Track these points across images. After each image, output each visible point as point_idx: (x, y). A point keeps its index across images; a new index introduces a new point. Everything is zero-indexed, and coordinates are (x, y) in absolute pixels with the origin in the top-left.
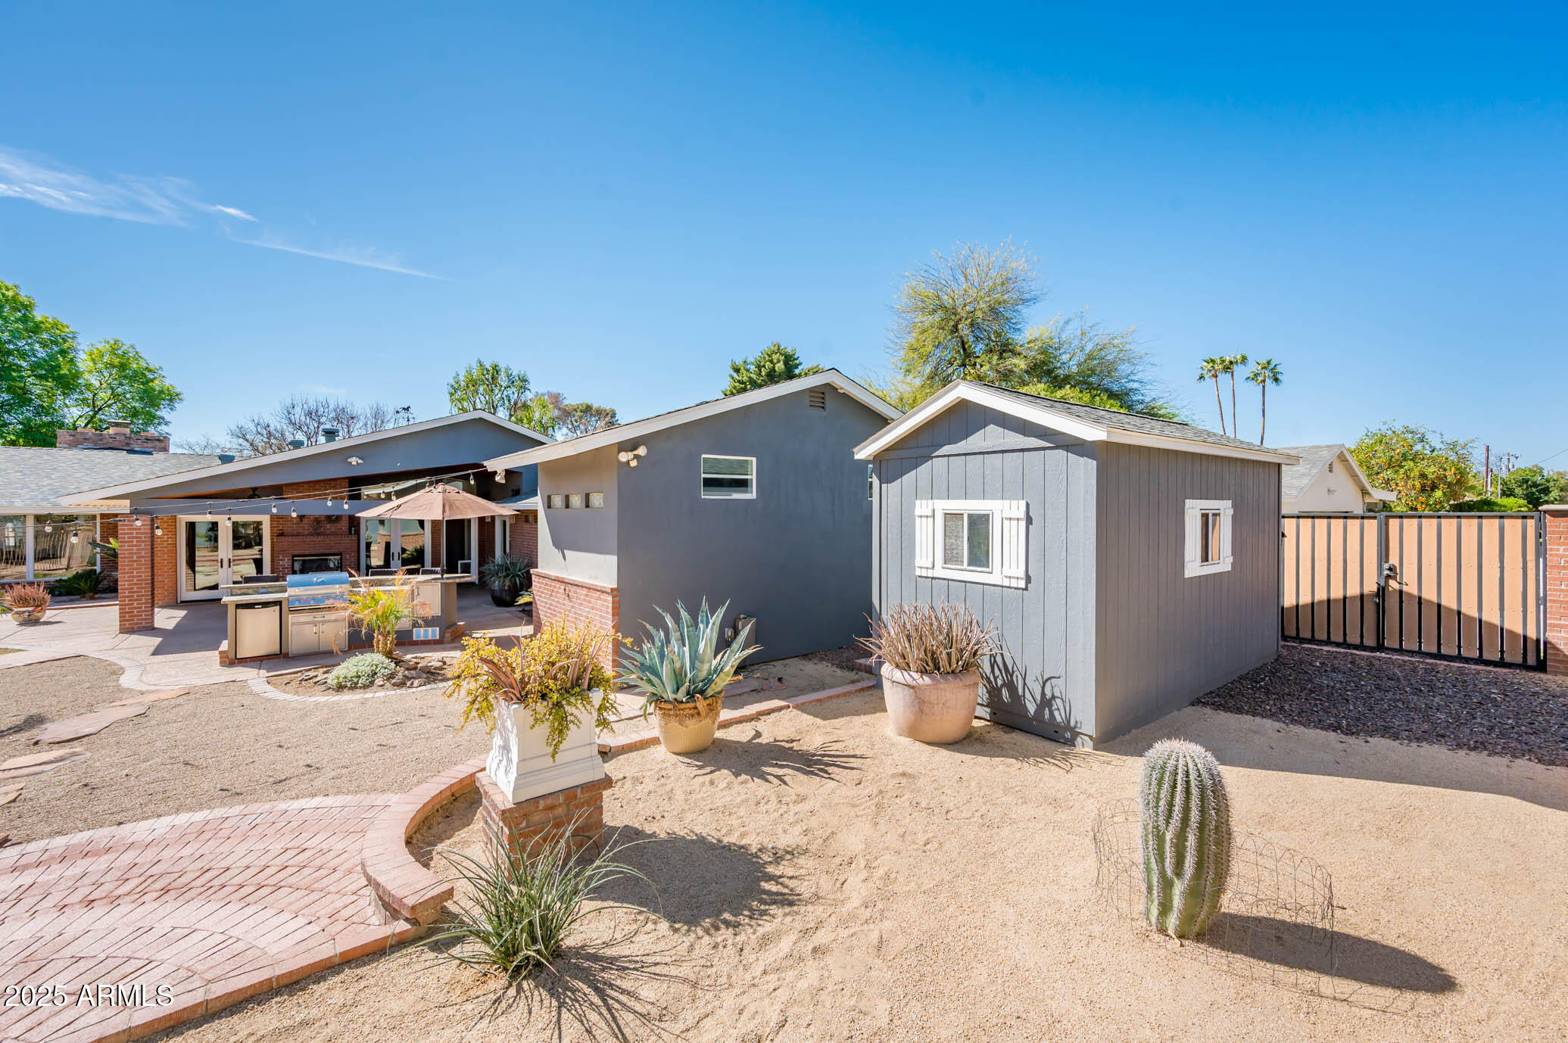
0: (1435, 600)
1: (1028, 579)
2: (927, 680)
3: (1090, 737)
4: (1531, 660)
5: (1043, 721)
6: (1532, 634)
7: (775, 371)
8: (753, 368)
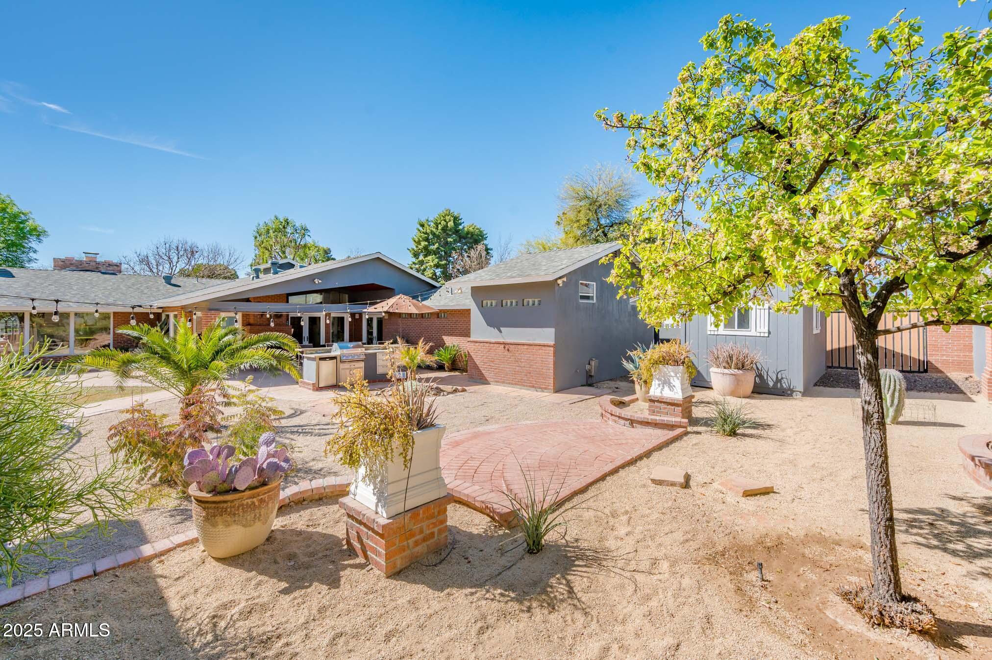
0: (884, 346)
1: (769, 333)
2: (741, 372)
3: (800, 392)
4: (922, 370)
5: (777, 389)
6: (922, 358)
7: (447, 227)
8: (432, 224)
